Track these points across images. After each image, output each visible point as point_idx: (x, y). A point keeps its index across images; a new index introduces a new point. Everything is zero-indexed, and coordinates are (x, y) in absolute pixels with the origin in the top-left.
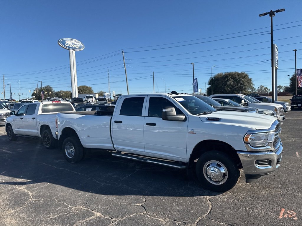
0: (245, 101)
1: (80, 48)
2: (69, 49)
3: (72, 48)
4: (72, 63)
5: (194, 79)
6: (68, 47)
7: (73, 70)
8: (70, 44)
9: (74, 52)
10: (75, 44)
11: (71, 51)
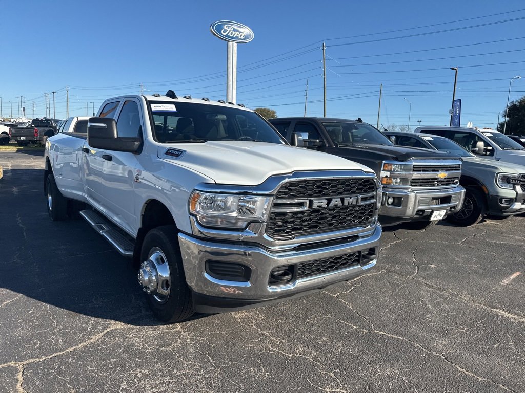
0: (487, 144)
1: (246, 37)
2: (227, 39)
3: (232, 38)
4: (230, 65)
5: (453, 101)
6: (227, 36)
7: (230, 78)
8: (230, 31)
9: (235, 45)
10: (238, 31)
11: (231, 43)
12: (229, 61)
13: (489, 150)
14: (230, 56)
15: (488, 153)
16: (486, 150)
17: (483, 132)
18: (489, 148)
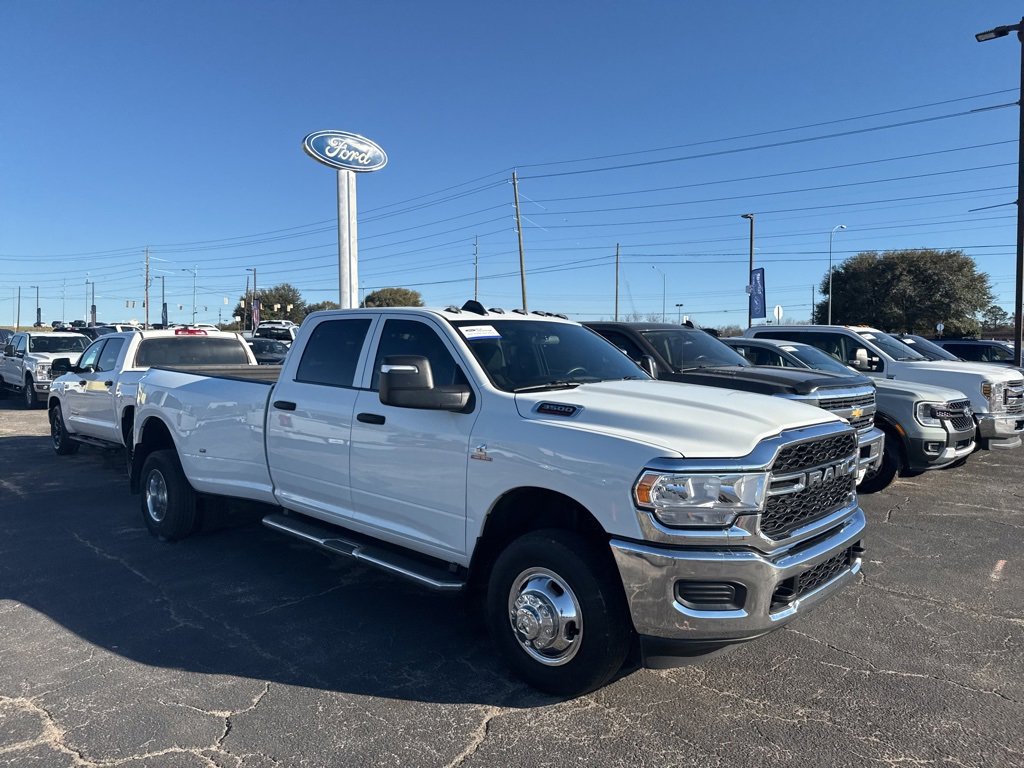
0: (871, 354)
1: (373, 162)
2: (336, 164)
3: (347, 162)
4: (344, 213)
5: (751, 271)
6: (335, 158)
7: (345, 235)
8: (341, 150)
9: (353, 175)
10: (356, 150)
11: (343, 173)
12: (341, 205)
13: (875, 363)
14: (344, 195)
15: (874, 367)
16: (871, 363)
17: (860, 333)
18: (875, 359)
